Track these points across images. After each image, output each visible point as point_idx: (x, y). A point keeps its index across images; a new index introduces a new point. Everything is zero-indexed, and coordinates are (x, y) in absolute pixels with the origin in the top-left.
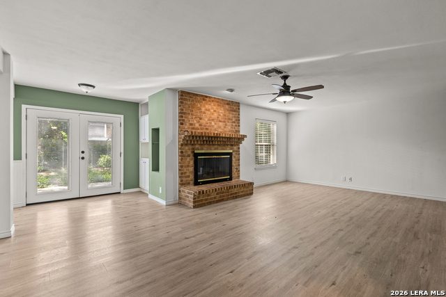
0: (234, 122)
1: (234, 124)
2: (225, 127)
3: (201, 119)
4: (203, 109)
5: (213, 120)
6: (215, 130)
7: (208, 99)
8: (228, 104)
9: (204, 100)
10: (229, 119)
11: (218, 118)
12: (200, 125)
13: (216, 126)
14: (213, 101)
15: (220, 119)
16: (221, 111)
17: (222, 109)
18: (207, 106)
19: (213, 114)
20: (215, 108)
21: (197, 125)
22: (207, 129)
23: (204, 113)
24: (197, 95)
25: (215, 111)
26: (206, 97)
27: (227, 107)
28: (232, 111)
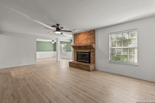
0: (92, 39)
1: (91, 40)
2: (87, 42)
3: (79, 41)
4: (79, 38)
5: (83, 40)
6: (83, 44)
7: (81, 34)
8: (88, 32)
9: (79, 34)
10: (89, 38)
11: (84, 39)
12: (79, 43)
13: (83, 42)
14: (82, 34)
15: (85, 39)
16: (86, 36)
17: (86, 35)
18: (81, 36)
19: (82, 38)
20: (83, 36)
21: (78, 43)
22: (80, 44)
23: (80, 39)
24: (77, 34)
25: (83, 37)
26: (80, 33)
27: (88, 34)
28: (91, 34)
